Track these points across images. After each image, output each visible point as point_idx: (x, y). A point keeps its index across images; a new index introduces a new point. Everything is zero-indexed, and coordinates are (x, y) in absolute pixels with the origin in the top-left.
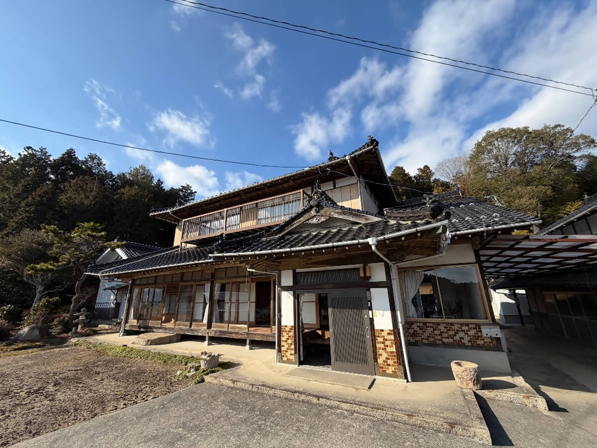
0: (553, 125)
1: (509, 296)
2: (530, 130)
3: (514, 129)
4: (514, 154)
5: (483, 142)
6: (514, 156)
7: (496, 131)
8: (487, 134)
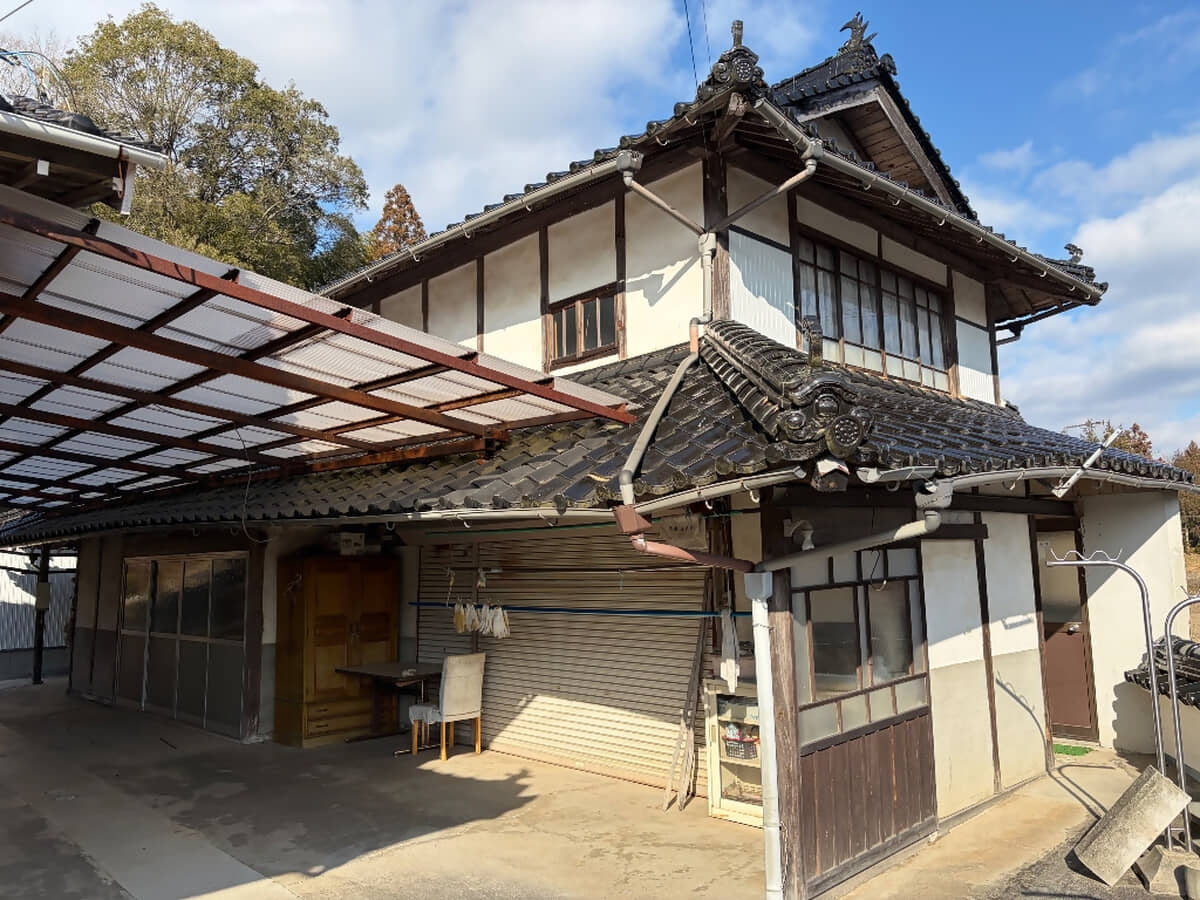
0: (307, 98)
1: (21, 578)
2: (258, 80)
3: (221, 47)
4: (200, 128)
5: (126, 33)
6: (196, 133)
7: (174, 22)
8: (145, 15)
